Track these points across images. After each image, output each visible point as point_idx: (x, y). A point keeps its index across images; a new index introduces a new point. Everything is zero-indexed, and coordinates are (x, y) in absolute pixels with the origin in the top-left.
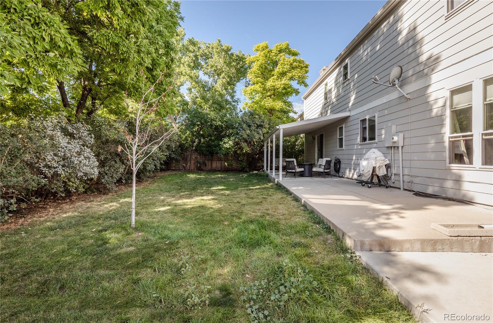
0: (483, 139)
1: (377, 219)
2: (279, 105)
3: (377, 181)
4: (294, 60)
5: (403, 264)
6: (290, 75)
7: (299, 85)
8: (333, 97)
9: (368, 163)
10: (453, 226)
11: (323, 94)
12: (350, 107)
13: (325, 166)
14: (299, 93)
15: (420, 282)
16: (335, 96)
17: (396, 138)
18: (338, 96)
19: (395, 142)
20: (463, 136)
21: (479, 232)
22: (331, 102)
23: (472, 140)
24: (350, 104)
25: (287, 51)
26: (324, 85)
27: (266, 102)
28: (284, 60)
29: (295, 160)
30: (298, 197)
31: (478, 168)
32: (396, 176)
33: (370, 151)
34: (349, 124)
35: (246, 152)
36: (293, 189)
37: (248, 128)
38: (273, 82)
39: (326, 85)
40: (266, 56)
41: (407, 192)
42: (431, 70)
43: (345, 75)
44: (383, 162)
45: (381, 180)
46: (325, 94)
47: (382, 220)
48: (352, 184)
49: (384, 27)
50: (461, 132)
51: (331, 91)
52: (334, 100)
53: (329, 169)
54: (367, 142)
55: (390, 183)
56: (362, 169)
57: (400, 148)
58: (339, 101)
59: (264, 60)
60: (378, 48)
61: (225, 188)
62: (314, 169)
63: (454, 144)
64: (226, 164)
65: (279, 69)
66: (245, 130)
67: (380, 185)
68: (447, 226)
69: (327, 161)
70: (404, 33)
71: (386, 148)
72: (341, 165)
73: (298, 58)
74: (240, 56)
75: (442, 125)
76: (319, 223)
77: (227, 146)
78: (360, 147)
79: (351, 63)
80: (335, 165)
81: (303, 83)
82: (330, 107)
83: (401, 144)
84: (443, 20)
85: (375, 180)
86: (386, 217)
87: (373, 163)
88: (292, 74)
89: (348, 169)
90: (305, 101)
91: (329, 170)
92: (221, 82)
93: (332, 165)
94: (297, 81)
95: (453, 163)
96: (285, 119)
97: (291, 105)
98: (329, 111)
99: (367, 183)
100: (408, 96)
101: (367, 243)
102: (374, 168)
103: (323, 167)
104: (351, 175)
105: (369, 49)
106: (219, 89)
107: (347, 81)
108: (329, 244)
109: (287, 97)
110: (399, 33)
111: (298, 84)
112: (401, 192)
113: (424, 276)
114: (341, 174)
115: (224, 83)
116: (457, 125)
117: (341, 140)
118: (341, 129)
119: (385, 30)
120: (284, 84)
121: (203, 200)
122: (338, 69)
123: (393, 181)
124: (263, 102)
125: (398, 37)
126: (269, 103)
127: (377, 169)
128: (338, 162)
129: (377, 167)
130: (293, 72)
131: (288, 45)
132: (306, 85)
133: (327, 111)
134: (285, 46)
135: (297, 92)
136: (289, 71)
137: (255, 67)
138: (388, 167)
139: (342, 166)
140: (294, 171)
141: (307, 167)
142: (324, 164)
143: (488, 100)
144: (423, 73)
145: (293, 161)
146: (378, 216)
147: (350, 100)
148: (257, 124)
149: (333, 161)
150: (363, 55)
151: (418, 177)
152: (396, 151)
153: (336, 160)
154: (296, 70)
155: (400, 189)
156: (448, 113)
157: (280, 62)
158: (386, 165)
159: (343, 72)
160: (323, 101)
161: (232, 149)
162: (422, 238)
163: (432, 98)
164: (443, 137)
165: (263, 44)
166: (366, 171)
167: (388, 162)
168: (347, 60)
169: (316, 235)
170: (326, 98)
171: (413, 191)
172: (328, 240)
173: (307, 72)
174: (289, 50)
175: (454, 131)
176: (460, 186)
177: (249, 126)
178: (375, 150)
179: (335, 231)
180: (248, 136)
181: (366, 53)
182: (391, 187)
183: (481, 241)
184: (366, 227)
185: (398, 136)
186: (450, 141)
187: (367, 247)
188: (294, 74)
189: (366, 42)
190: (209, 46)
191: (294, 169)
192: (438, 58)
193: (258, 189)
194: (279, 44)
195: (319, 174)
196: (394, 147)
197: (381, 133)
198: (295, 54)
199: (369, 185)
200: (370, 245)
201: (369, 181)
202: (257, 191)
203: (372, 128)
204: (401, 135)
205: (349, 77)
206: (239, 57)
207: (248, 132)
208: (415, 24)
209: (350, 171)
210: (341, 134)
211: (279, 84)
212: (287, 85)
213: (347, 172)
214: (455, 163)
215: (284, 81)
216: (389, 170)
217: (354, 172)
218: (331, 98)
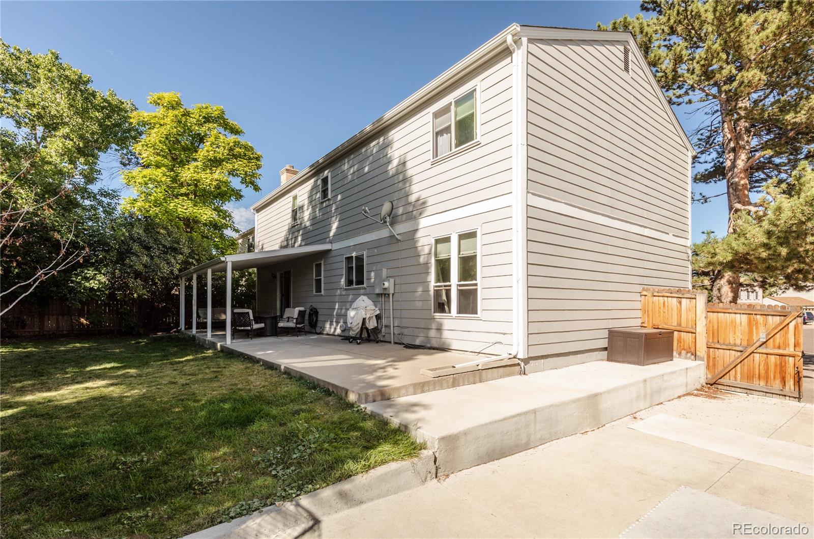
0: (458, 289)
1: (374, 373)
2: (206, 214)
3: (366, 335)
4: (235, 142)
5: (401, 404)
6: (230, 166)
7: (244, 186)
8: (306, 218)
9: (357, 314)
10: (436, 369)
11: (290, 210)
12: (331, 238)
13: (297, 319)
14: (241, 196)
15: (413, 412)
16: (309, 217)
17: (386, 284)
18: (313, 218)
19: (385, 289)
20: (445, 286)
21: (452, 371)
22: (303, 225)
23: (450, 290)
24: (332, 234)
25: (221, 121)
26: (291, 198)
27: (179, 206)
28: (217, 138)
29: (250, 312)
30: (273, 363)
31: (454, 317)
32: (387, 329)
33: (359, 299)
34: (330, 261)
35: (139, 296)
36: (259, 354)
37: (146, 252)
38: (195, 172)
39: (295, 198)
40: (180, 122)
41: (397, 345)
42: (419, 213)
43: (325, 193)
44: (373, 312)
45: (371, 334)
46: (293, 211)
47: (379, 373)
48: (336, 342)
49: (374, 146)
50: (444, 282)
51: (302, 209)
52: (308, 224)
53: (303, 322)
54: (355, 286)
55: (380, 337)
56: (349, 321)
57: (391, 296)
58: (316, 227)
59: (175, 128)
60: (366, 169)
61: (119, 365)
62: (281, 325)
63: (437, 293)
64: (83, 320)
65: (208, 151)
66: (139, 256)
67: (369, 340)
68: (432, 370)
69: (300, 311)
70: (395, 163)
71: (375, 296)
72: (319, 316)
73: (240, 139)
74: (114, 103)
75: (428, 273)
76: (315, 388)
77: (93, 284)
78: (344, 293)
79: (332, 178)
80: (309, 317)
81: (253, 185)
82: (301, 232)
83: (392, 291)
84: (428, 164)
85: (365, 335)
86: (382, 370)
87: (363, 314)
88: (234, 166)
89: (329, 322)
90: (257, 215)
91: (302, 325)
92: (61, 145)
93: (307, 317)
94: (240, 179)
95: (436, 312)
96: (217, 240)
97: (230, 216)
98: (300, 239)
99: (355, 339)
100: (398, 237)
101: (371, 394)
102: (364, 319)
103: (295, 321)
104: (332, 330)
105: (356, 167)
106: (56, 159)
107: (325, 201)
108: (332, 405)
109: (221, 202)
110: (389, 162)
111: (243, 183)
112: (392, 346)
113: (416, 408)
114: (318, 330)
115: (68, 148)
116: (440, 274)
117: (318, 282)
118: (319, 266)
119: (374, 152)
120: (217, 180)
121: (87, 388)
122: (312, 181)
123: (384, 334)
124: (172, 204)
125: (388, 166)
126: (184, 207)
127: (367, 321)
128: (314, 313)
129: (367, 319)
130: (234, 162)
131: (223, 112)
132: (257, 189)
133: (296, 238)
134: (217, 113)
135: (238, 196)
136: (227, 160)
137: (154, 136)
138: (378, 317)
139: (320, 318)
140: (249, 328)
141: (268, 322)
142: (296, 316)
143: (461, 253)
144: (412, 214)
145: (248, 313)
146: (375, 371)
147: (332, 227)
148: (164, 246)
149: (308, 312)
150: (348, 172)
151: (408, 327)
152: (386, 300)
153: (311, 310)
154: (240, 161)
155: (390, 342)
156: (433, 261)
157: (209, 139)
158: (376, 316)
159: (320, 186)
160: (290, 221)
161: (103, 291)
162: (414, 382)
163: (420, 244)
164: (428, 285)
165: (168, 96)
166: (355, 324)
167: (378, 312)
168: (326, 172)
169: (315, 400)
170: (294, 218)
171: (404, 344)
172: (329, 402)
173: (259, 167)
174: (224, 122)
175: (438, 280)
176: (441, 334)
177: (148, 248)
178: (365, 298)
179: (335, 392)
180: (145, 266)
181: (352, 171)
182: (382, 341)
183: (454, 378)
184: (367, 381)
185: (389, 281)
186: (435, 290)
187: (371, 399)
188: (236, 167)
189: (352, 156)
190: (18, 54)
191: (250, 325)
192: (424, 203)
193: (192, 360)
194: (204, 106)
195: (287, 332)
196: (385, 294)
197: (371, 276)
198: (235, 131)
199: (359, 341)
200: (373, 396)
201: (358, 336)
202: (192, 363)
203: (360, 269)
204: (392, 280)
205: (330, 197)
206: (110, 104)
207: (145, 259)
208: (405, 158)
209: (331, 324)
210: (319, 273)
211: (209, 179)
212: (223, 182)
213: (328, 326)
214: (439, 312)
215: (218, 174)
216: (379, 321)
217: (337, 325)
218: (304, 220)
